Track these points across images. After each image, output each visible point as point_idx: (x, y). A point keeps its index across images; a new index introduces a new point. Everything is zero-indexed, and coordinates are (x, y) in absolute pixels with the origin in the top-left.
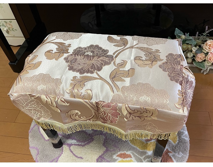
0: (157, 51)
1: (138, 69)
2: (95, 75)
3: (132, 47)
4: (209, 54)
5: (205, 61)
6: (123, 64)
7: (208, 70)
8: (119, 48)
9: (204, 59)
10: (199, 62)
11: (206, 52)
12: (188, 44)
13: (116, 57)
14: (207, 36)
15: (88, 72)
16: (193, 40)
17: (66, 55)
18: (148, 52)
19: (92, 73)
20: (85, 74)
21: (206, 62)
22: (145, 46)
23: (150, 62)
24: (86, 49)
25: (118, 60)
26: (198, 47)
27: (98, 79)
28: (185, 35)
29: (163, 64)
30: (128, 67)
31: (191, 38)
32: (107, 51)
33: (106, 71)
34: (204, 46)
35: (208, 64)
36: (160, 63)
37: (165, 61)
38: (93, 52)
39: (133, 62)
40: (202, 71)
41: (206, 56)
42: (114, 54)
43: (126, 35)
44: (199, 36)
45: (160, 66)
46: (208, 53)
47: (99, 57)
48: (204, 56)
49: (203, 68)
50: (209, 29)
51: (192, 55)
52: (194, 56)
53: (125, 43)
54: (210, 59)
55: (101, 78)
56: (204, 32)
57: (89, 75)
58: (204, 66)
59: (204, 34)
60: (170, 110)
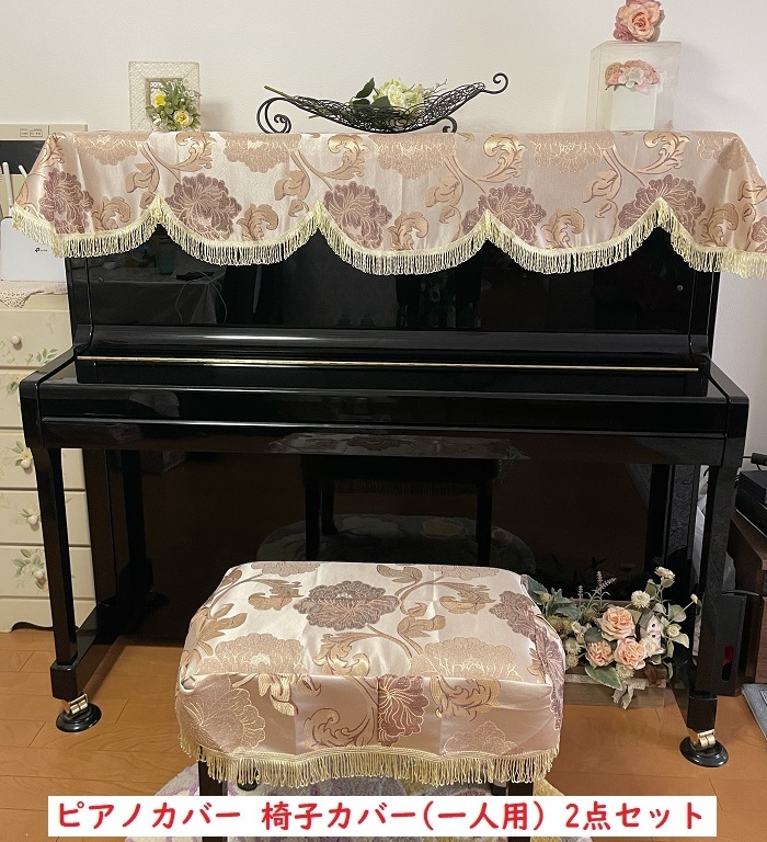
0: (482, 587)
1: (449, 617)
2: (366, 630)
3: (431, 583)
4: (619, 642)
5: (614, 664)
6: (421, 609)
7: (631, 695)
8: (405, 585)
9: (610, 659)
10: (598, 667)
11: (610, 639)
12: (562, 616)
13: (402, 598)
14: (605, 597)
15: (353, 626)
16: (574, 608)
17: (295, 600)
18: (464, 590)
19: (361, 627)
20: (347, 630)
21: (618, 667)
22: (458, 580)
23: (470, 605)
24: (335, 588)
25: (408, 604)
26: (589, 626)
27: (373, 636)
28: (550, 592)
29: (497, 606)
30: (431, 613)
31: (567, 600)
32: (383, 591)
33: (388, 622)
34: (602, 622)
35: (624, 676)
36: (489, 606)
37: (499, 601)
38: (350, 592)
39: (439, 604)
40: (616, 698)
41: (613, 650)
42: (397, 594)
43: (415, 563)
44: (586, 597)
45: (491, 611)
46: (616, 641)
47: (368, 600)
48: (609, 649)
49: (614, 684)
50: (605, 579)
51: (578, 647)
52: (583, 650)
53: (417, 576)
54: (625, 659)
55: (380, 634)
56: (595, 585)
57: (354, 630)
58: (615, 679)
59: (597, 591)
60: (520, 680)
